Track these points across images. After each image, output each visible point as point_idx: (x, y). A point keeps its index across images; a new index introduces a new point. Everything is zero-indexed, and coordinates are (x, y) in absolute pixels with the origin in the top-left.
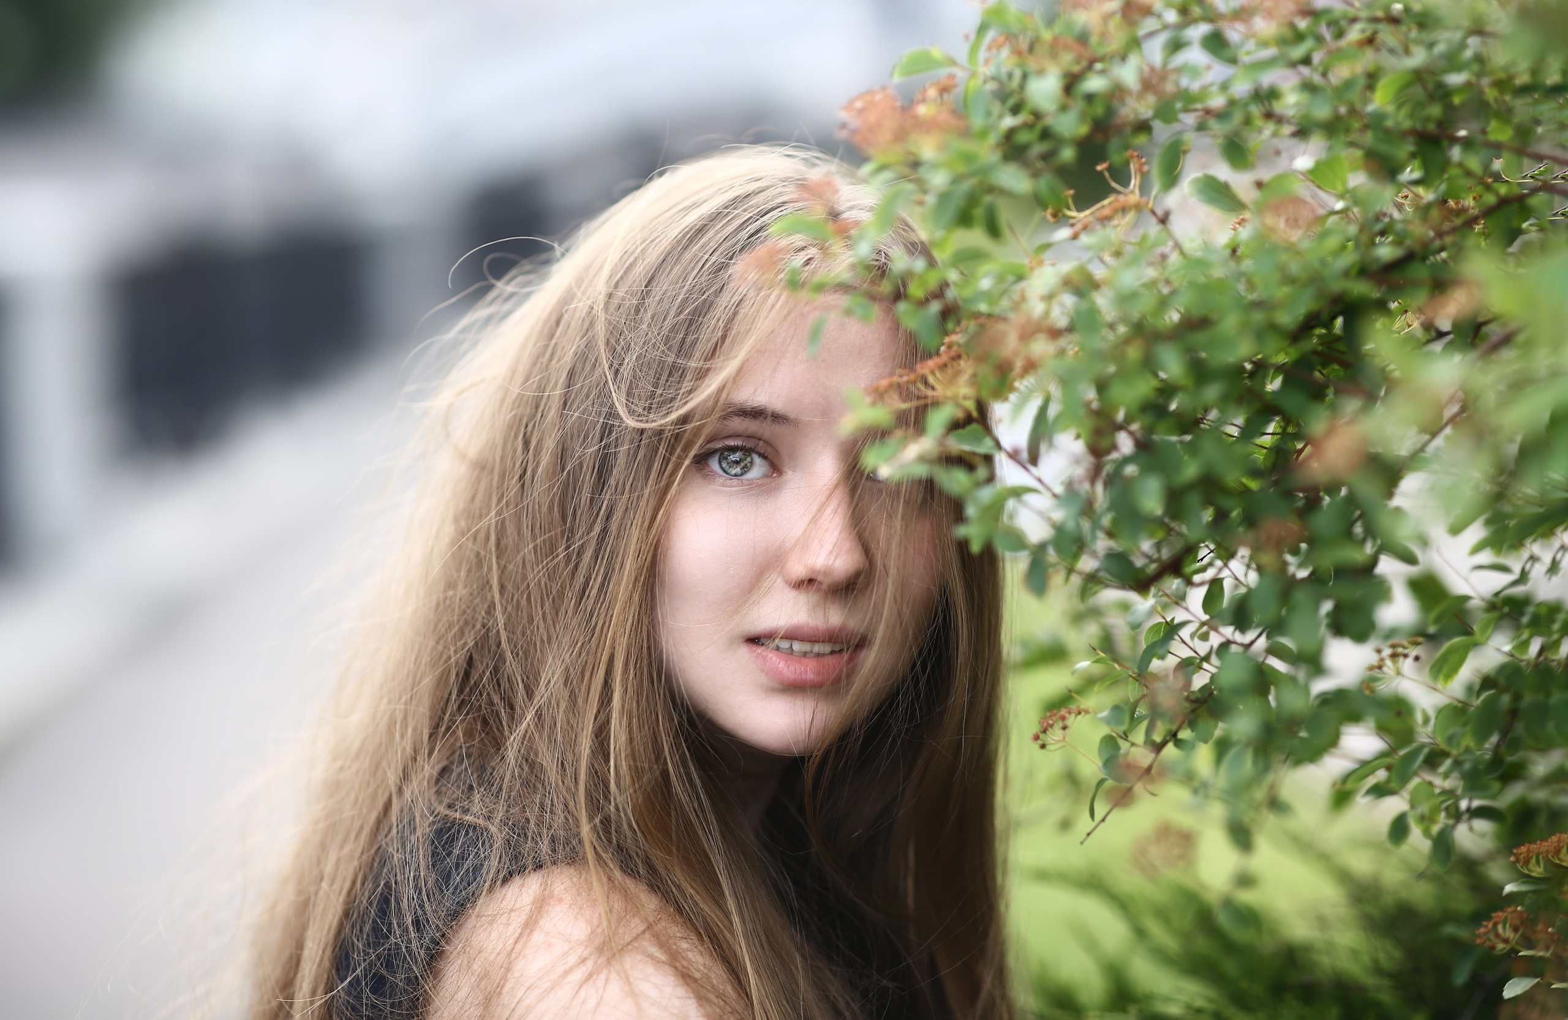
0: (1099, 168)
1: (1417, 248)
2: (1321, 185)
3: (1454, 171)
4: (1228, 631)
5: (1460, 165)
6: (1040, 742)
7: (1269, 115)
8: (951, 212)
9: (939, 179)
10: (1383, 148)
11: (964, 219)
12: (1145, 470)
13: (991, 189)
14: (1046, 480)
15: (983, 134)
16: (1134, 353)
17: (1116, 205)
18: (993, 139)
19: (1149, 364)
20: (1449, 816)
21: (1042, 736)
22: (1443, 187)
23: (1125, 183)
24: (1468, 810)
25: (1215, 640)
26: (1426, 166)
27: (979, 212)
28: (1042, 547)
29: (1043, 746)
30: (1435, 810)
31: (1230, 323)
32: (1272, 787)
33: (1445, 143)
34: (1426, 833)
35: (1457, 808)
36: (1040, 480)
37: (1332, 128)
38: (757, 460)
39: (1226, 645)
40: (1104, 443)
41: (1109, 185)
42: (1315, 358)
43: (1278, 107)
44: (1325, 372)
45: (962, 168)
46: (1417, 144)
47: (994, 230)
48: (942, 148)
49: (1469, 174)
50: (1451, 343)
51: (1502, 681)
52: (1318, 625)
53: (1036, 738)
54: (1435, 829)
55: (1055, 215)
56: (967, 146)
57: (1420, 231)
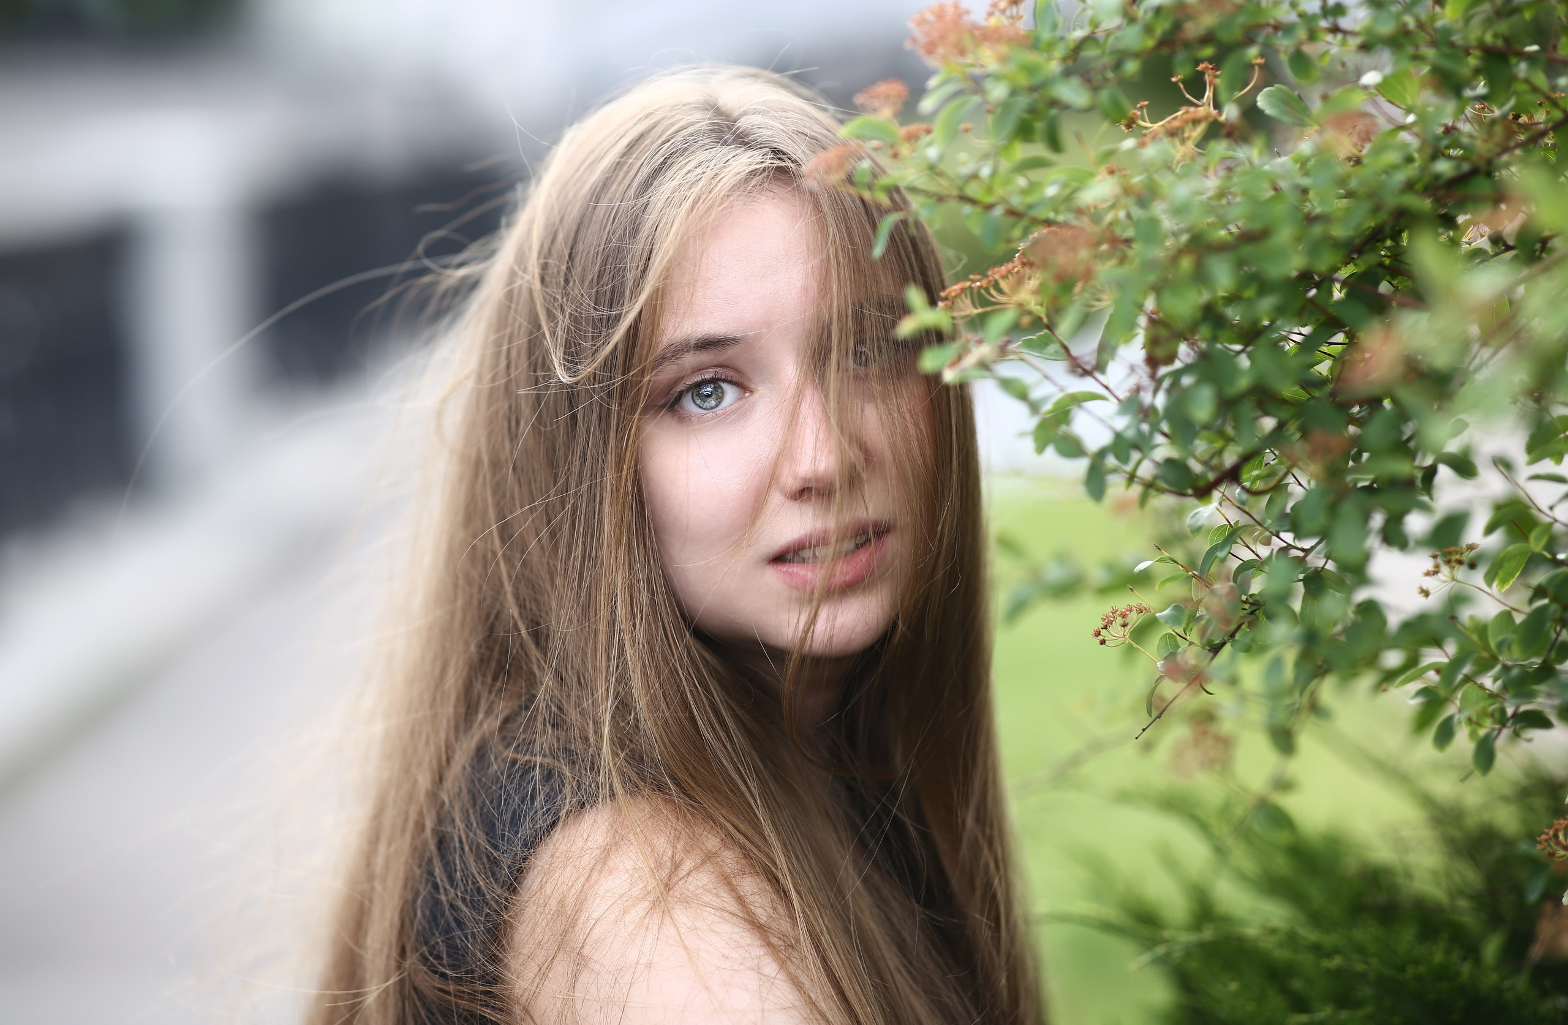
0: (1174, 79)
1: (1482, 164)
2: (1392, 100)
3: (1521, 87)
4: (1288, 537)
5: (1527, 81)
6: (1100, 638)
7: (1335, 30)
8: (1010, 126)
9: (998, 92)
10: (1446, 64)
11: (1024, 131)
12: (1202, 380)
13: (1054, 103)
14: (1111, 386)
15: (1051, 45)
16: (1186, 263)
17: (1186, 116)
18: (1059, 52)
19: (1200, 276)
20: (1495, 722)
21: (1103, 632)
22: (1512, 102)
23: (1200, 95)
24: (1515, 715)
25: (1277, 544)
26: (1491, 83)
27: (1040, 126)
28: (1102, 453)
29: (1103, 642)
30: (1484, 714)
31: (1284, 235)
32: (1312, 694)
33: (1513, 60)
34: (1473, 734)
35: (1503, 711)
36: (1106, 388)
37: (1399, 41)
38: (725, 386)
39: (1285, 550)
40: (1160, 353)
41: (1184, 96)
42: (1380, 271)
43: (1344, 23)
44: (1395, 282)
45: (1023, 81)
46: (1482, 58)
47: (1054, 143)
48: (1003, 60)
49: (1535, 89)
50: (1516, 257)
51: (1551, 590)
52: (1366, 533)
53: (1098, 634)
54: (1482, 732)
55: (1129, 126)
56: (1034, 58)
57: (1482, 147)
